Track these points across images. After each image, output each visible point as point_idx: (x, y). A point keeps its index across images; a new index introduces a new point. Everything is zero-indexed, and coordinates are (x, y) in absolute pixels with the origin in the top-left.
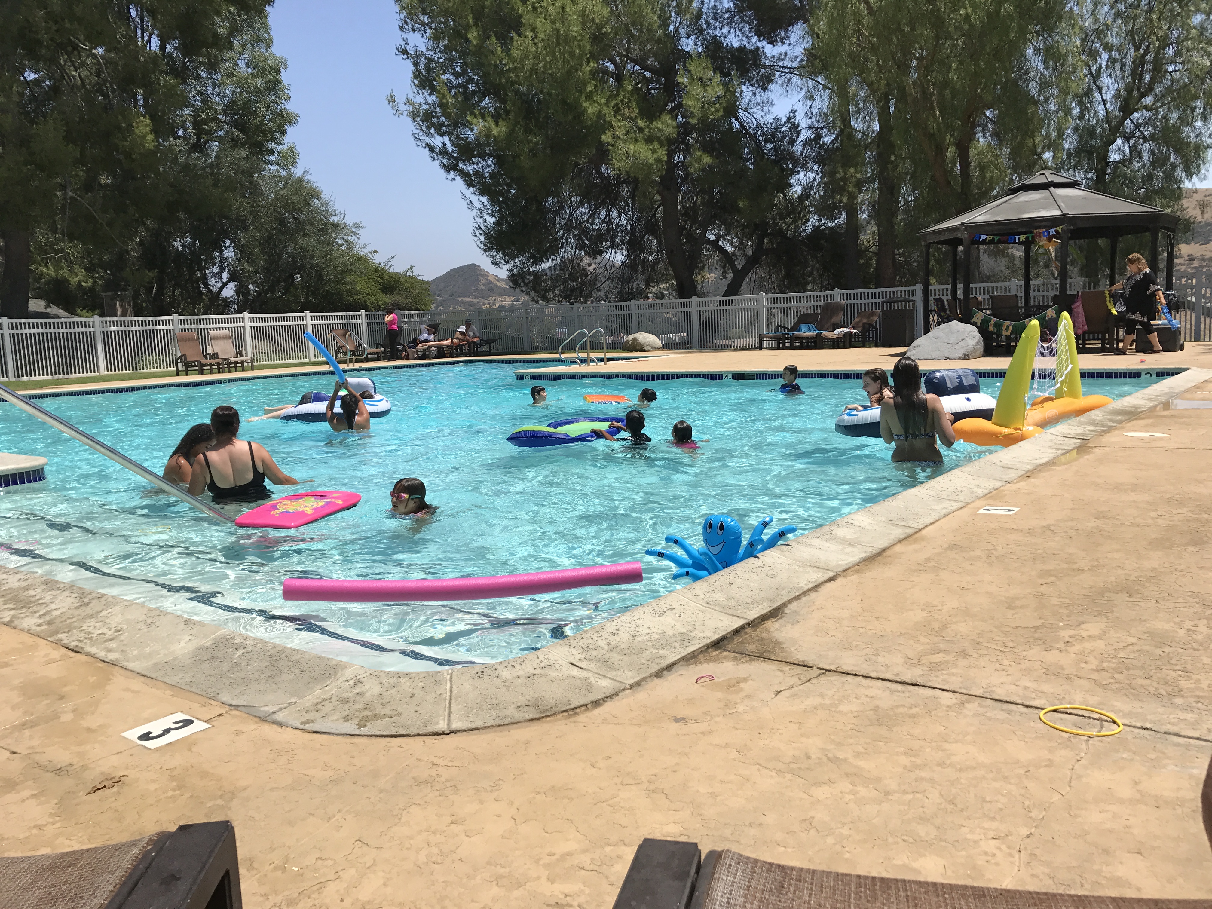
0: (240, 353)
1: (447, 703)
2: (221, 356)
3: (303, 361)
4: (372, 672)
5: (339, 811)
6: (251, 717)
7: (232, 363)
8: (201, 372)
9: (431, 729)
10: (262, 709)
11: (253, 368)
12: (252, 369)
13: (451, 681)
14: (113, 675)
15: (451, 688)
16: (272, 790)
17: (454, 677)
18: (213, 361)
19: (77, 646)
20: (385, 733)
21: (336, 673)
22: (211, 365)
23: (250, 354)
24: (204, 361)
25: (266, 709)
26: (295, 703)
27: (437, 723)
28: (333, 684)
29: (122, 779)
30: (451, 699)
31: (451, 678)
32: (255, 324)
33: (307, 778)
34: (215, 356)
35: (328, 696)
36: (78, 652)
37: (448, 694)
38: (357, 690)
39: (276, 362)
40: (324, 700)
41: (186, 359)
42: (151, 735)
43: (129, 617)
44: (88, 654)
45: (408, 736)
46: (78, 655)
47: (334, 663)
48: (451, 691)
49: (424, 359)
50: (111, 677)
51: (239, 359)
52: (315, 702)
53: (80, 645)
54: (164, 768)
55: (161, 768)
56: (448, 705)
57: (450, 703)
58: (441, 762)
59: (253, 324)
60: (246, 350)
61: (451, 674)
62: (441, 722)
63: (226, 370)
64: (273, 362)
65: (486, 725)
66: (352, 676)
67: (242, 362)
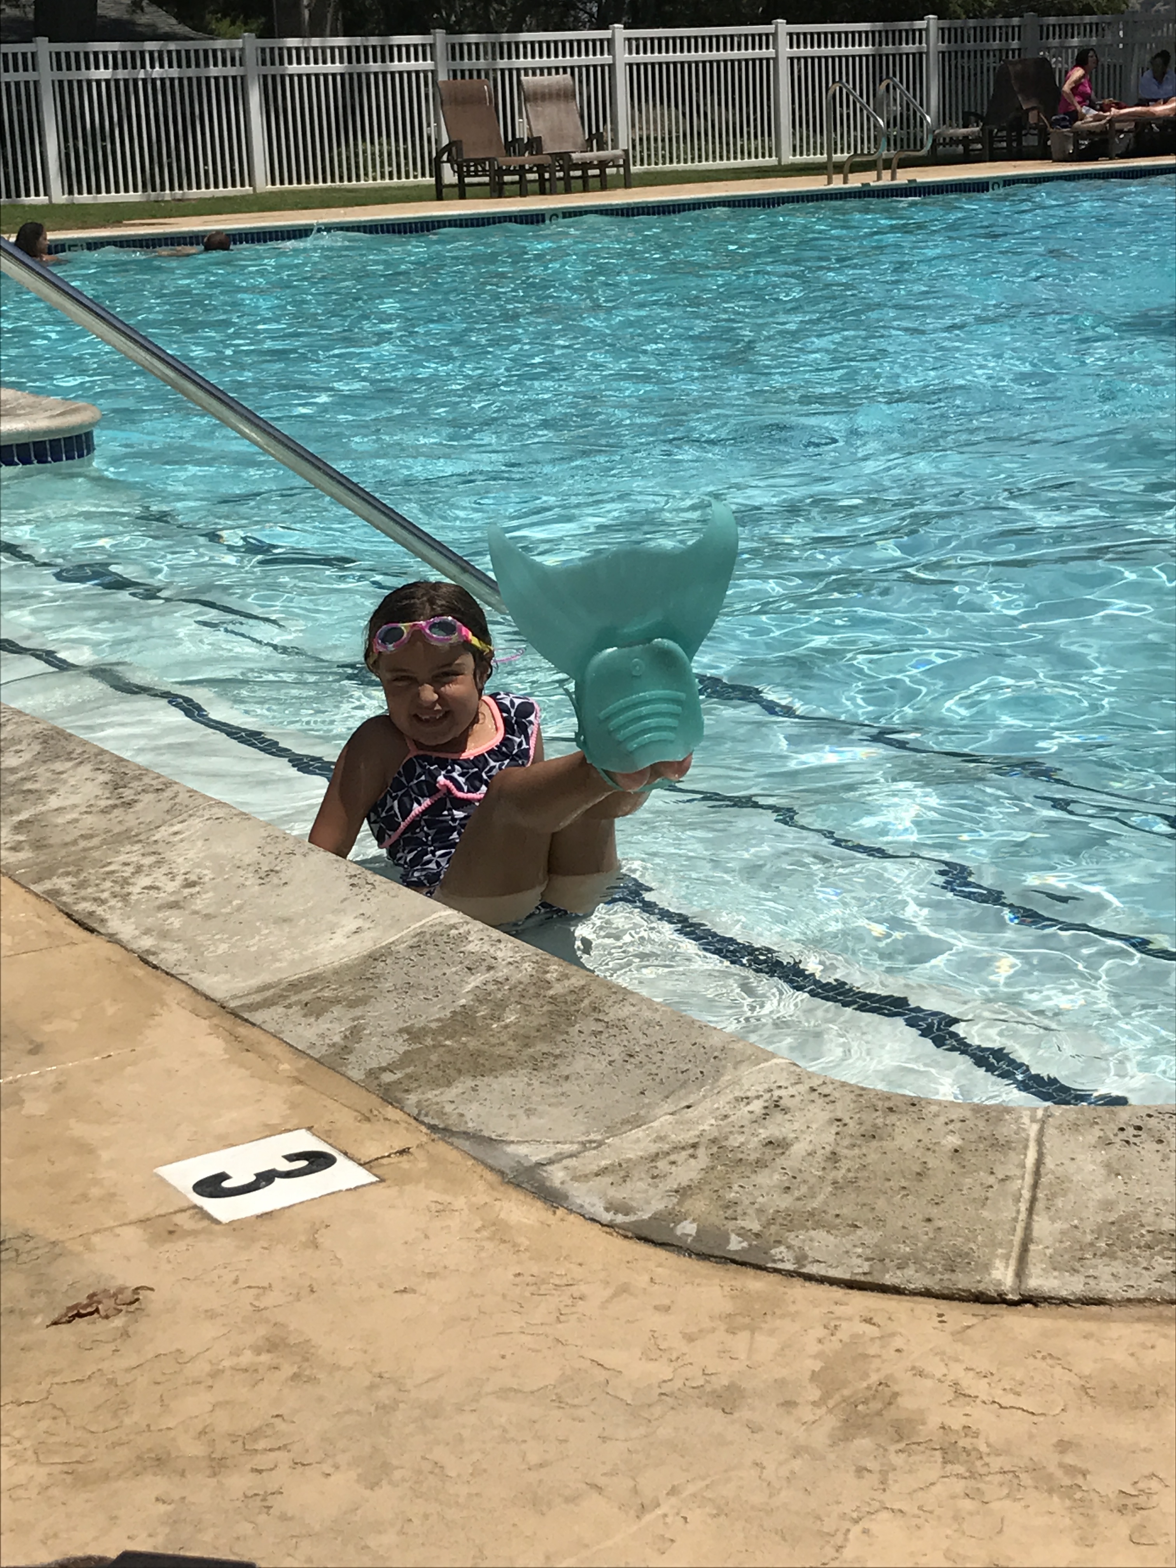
0: (596, 139)
1: (1023, 1206)
2: (550, 147)
3: (760, 162)
4: (815, 1083)
5: (673, 1491)
6: (480, 1169)
7: (576, 167)
8: (498, 190)
9: (963, 1281)
10: (510, 1149)
11: (628, 181)
12: (627, 185)
13: (1040, 1143)
14: (163, 1004)
15: (1039, 1162)
16: (504, 1393)
17: (1050, 1131)
18: (527, 160)
19: (91, 914)
20: (832, 1273)
21: (718, 1073)
22: (521, 171)
23: (624, 143)
24: (505, 161)
25: (522, 1150)
26: (600, 1144)
27: (987, 1267)
28: (707, 1104)
29: (142, 1295)
30: (1033, 1200)
31: (1041, 1132)
32: (642, 58)
33: (600, 1375)
34: (534, 144)
35: (689, 1136)
36: (92, 931)
37: (1029, 1179)
38: (772, 1130)
39: (689, 166)
40: (677, 1148)
41: (460, 152)
42: (226, 1184)
43: (220, 849)
44: (113, 939)
45: (896, 1290)
46: (92, 937)
47: (716, 1041)
48: (1037, 1173)
49: (1095, 159)
50: (158, 1009)
51: (594, 155)
52: (653, 1148)
53: (100, 911)
54: (243, 1283)
55: (236, 1282)
56: (1023, 1215)
57: (1031, 1211)
58: (980, 1388)
59: (635, 58)
60: (615, 130)
61: (1043, 1122)
62: (999, 1263)
63: (561, 185)
64: (682, 166)
65: (1131, 1294)
66: (761, 1089)
67: (602, 165)
